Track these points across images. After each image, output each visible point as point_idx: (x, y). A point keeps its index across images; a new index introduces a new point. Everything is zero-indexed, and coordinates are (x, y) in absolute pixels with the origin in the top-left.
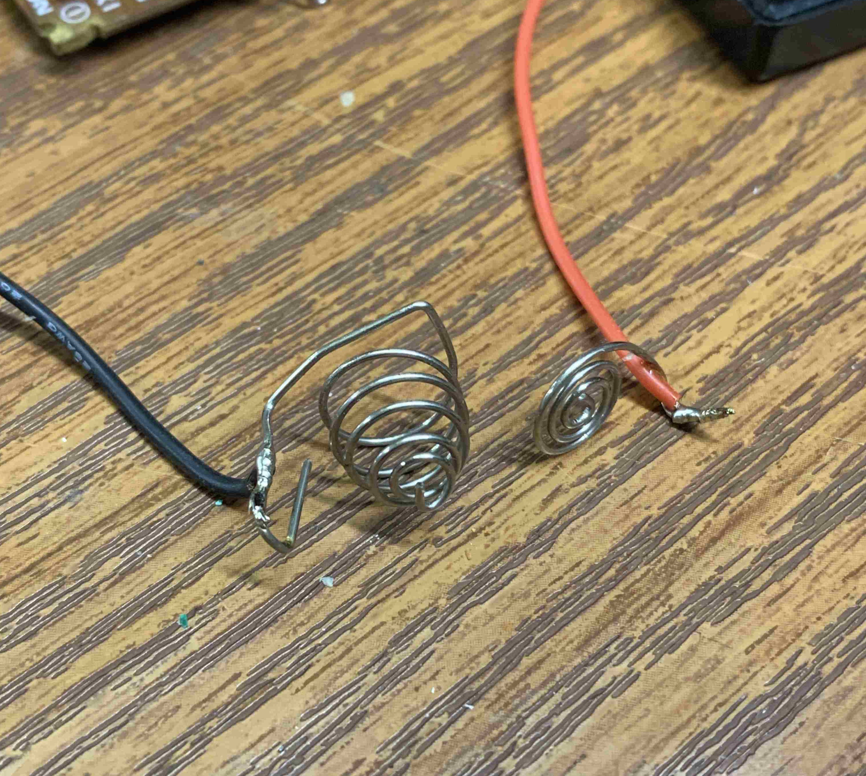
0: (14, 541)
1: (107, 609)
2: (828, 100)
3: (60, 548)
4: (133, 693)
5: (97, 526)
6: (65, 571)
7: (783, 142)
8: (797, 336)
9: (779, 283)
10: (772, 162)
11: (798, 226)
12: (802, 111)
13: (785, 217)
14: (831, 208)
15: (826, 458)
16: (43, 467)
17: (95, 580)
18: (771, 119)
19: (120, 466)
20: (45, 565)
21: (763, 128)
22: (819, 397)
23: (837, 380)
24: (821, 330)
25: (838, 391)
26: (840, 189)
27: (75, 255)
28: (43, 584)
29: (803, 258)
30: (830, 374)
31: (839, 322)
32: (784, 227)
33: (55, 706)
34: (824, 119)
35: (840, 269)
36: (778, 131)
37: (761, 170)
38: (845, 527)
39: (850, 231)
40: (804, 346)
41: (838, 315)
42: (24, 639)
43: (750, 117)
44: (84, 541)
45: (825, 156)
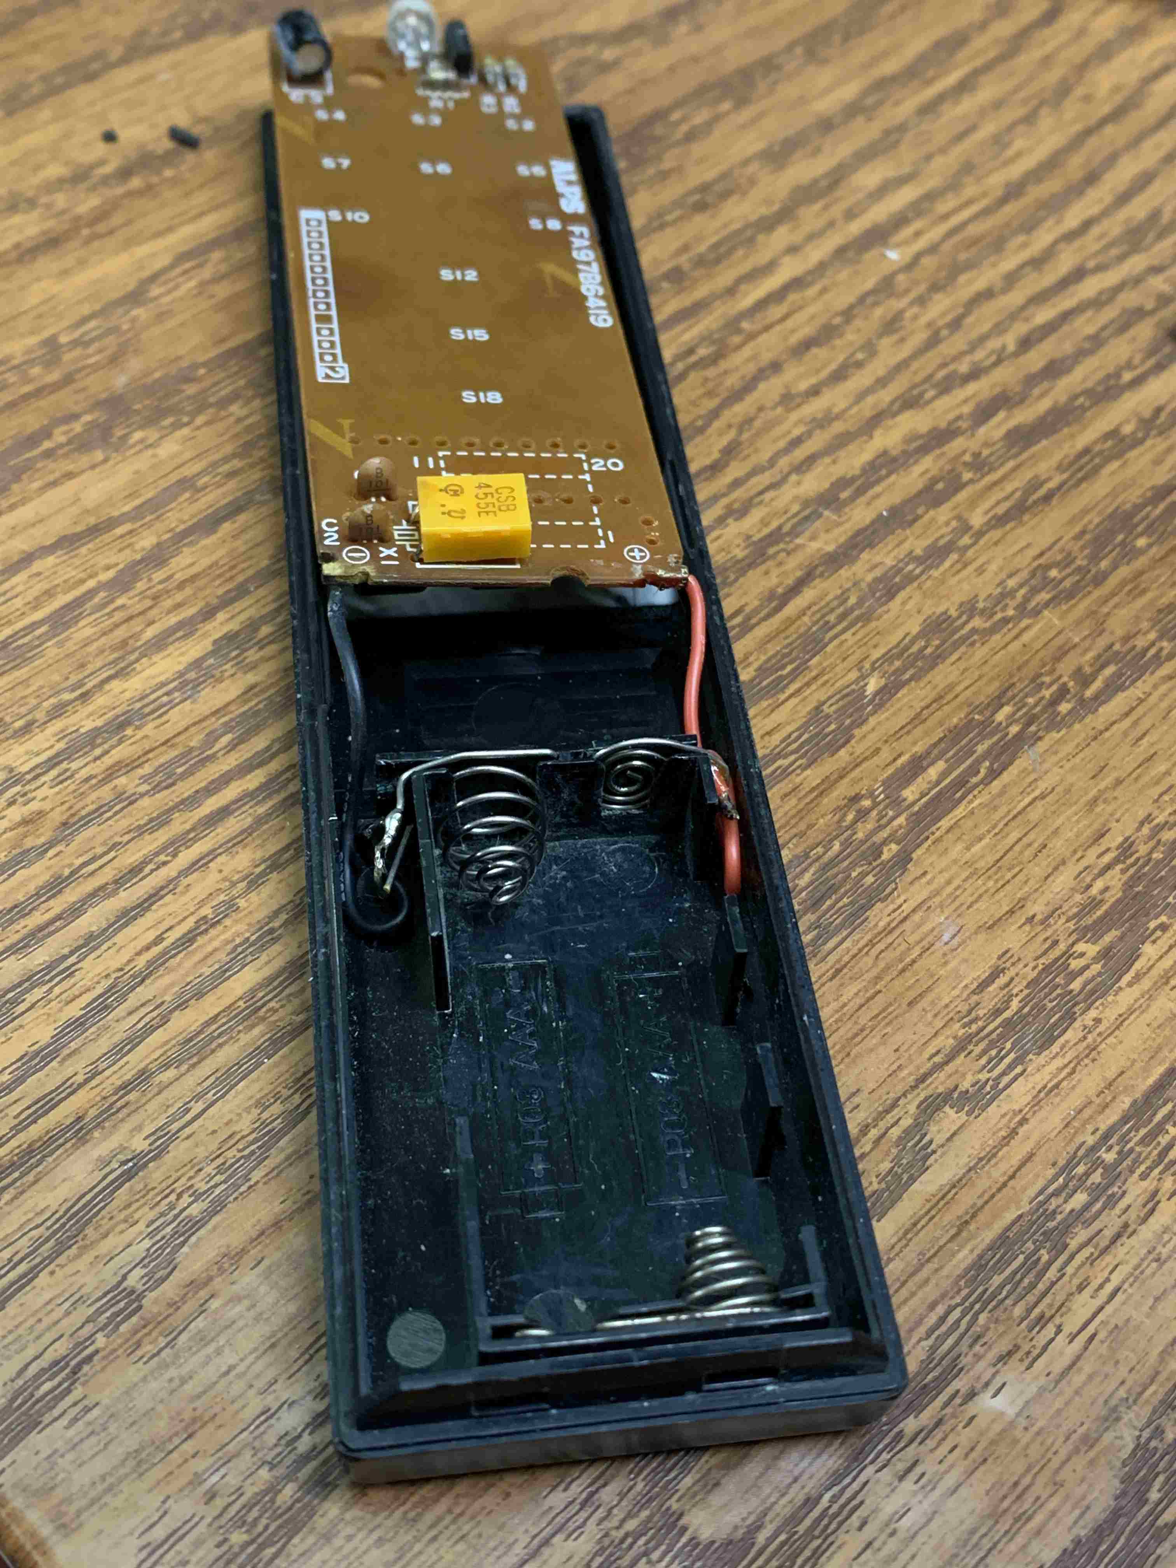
0: (151, 725)
1: (226, 768)
2: (761, 409)
3: (186, 729)
4: (250, 819)
5: (214, 713)
6: (192, 744)
7: (724, 441)
8: (732, 577)
9: (720, 541)
10: (716, 455)
11: (735, 501)
12: (739, 419)
13: (724, 495)
14: (761, 487)
15: (751, 659)
16: (168, 675)
17: (214, 749)
18: (716, 424)
19: (227, 674)
20: (177, 740)
21: (710, 431)
22: (748, 618)
23: (761, 607)
24: (750, 573)
25: (762, 615)
26: (767, 474)
27: (178, 530)
28: (176, 753)
29: (738, 523)
30: (756, 603)
31: (763, 568)
32: (724, 501)
33: (193, 829)
34: (757, 424)
35: (766, 531)
36: (720, 434)
37: (708, 461)
38: (764, 704)
39: (774, 503)
40: (737, 584)
41: (764, 562)
42: (166, 788)
43: (700, 423)
44: (204, 724)
45: (756, 451)
